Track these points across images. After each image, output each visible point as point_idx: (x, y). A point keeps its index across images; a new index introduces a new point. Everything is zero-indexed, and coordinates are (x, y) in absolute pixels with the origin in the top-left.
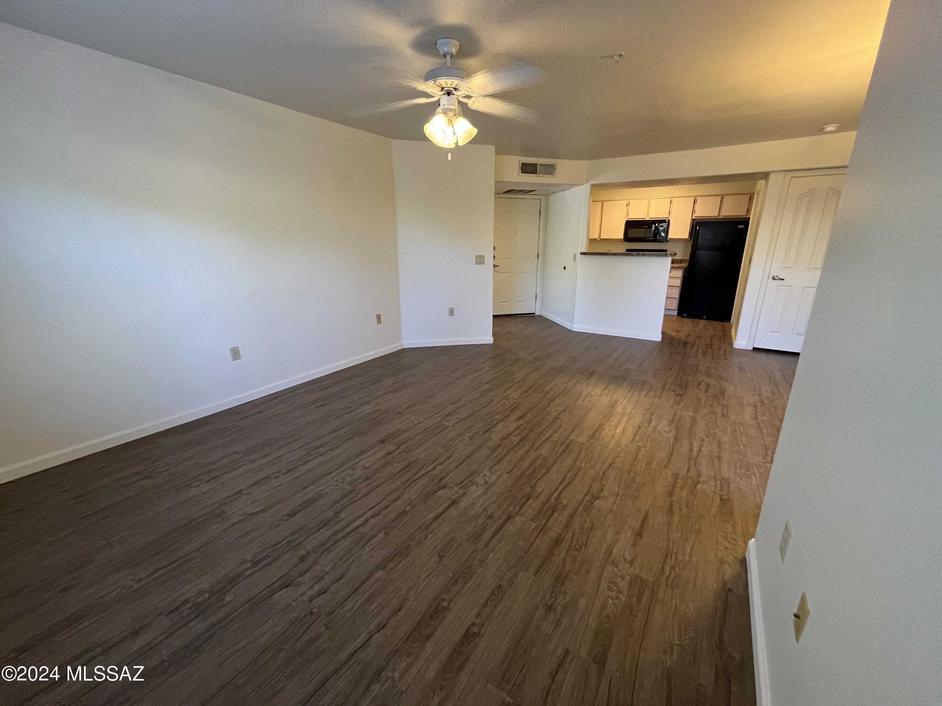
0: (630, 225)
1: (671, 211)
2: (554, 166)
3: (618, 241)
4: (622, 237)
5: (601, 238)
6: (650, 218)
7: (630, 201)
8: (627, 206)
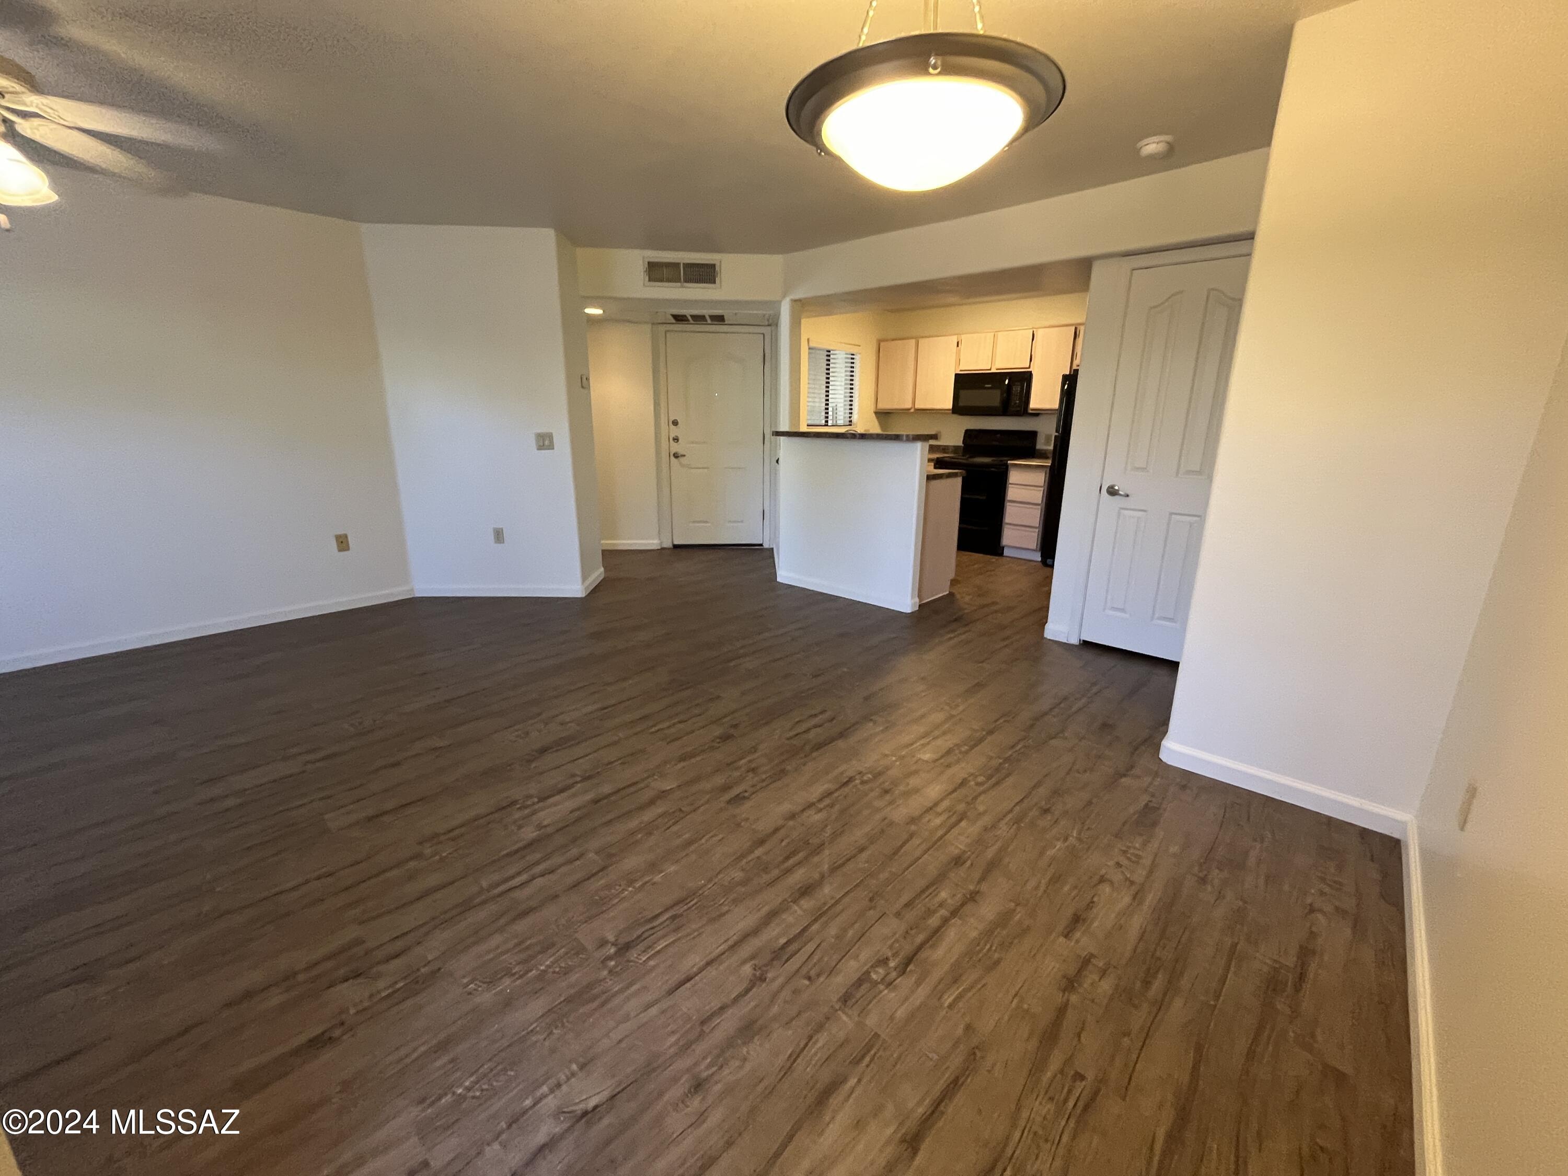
0: (964, 382)
1: (1035, 357)
2: (713, 266)
3: (945, 413)
4: (949, 405)
5: (916, 407)
6: (997, 369)
7: (963, 336)
8: (958, 346)
